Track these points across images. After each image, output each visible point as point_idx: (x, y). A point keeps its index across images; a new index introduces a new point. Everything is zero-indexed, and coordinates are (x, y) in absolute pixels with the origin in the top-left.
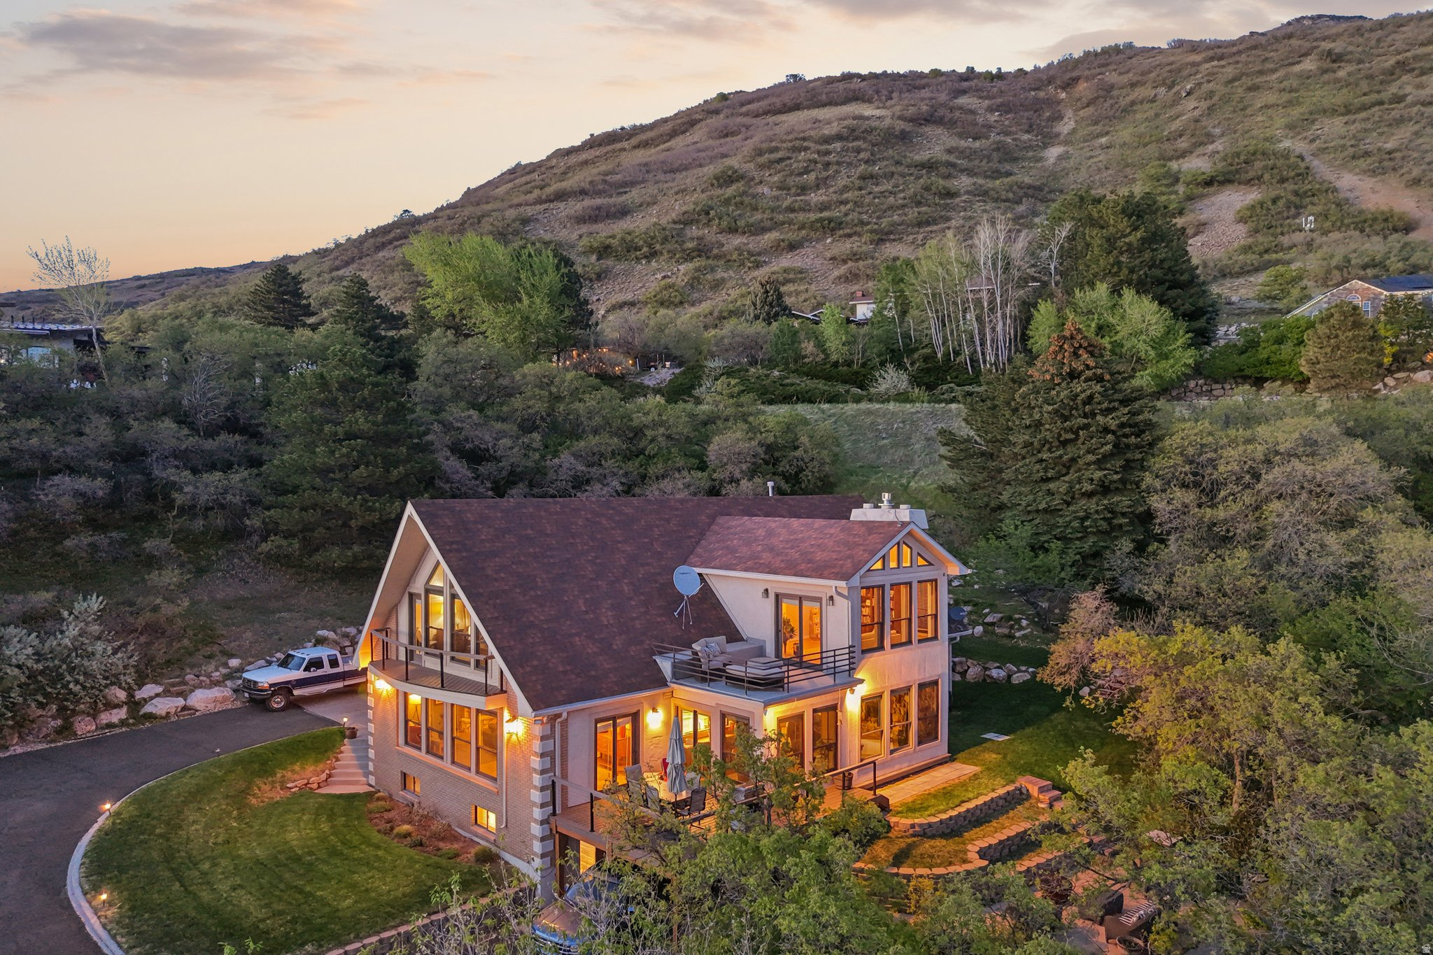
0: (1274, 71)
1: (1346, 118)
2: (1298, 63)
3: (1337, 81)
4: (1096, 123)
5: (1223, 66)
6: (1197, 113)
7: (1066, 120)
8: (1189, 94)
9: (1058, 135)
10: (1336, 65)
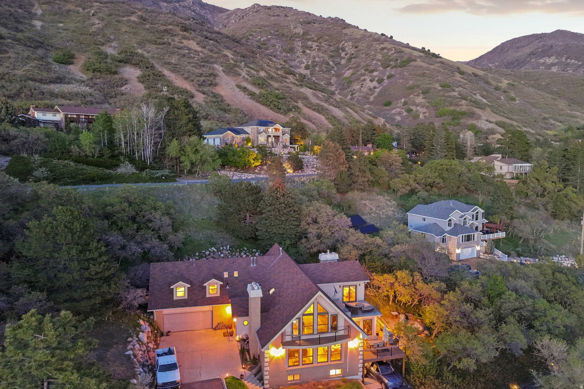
0: (123, 17)
1: (156, 46)
2: (130, 16)
3: (148, 30)
4: (54, 15)
5: (103, 7)
6: (100, 26)
7: (36, 7)
8: (93, 15)
9: (35, 14)
10: (144, 22)
